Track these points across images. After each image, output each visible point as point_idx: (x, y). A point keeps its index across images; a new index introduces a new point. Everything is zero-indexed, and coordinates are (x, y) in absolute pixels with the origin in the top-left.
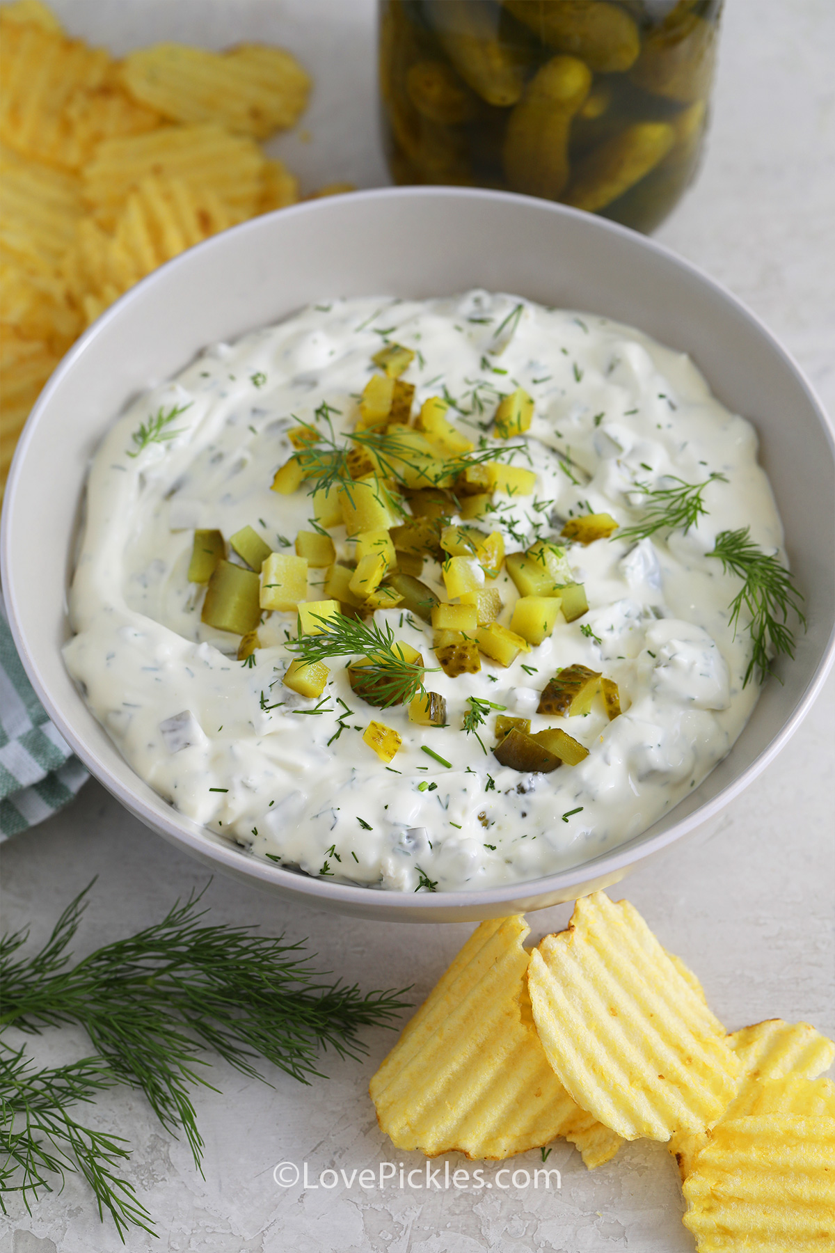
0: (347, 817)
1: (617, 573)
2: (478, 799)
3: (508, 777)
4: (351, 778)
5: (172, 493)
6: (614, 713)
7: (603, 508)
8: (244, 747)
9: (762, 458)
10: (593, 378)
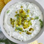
0: (18, 38)
1: (34, 22)
2: (25, 36)
3: (27, 35)
4: (19, 35)
5: (9, 15)
6: (33, 30)
7: (33, 18)
8: (13, 33)
9: (42, 14)
10: (33, 9)
